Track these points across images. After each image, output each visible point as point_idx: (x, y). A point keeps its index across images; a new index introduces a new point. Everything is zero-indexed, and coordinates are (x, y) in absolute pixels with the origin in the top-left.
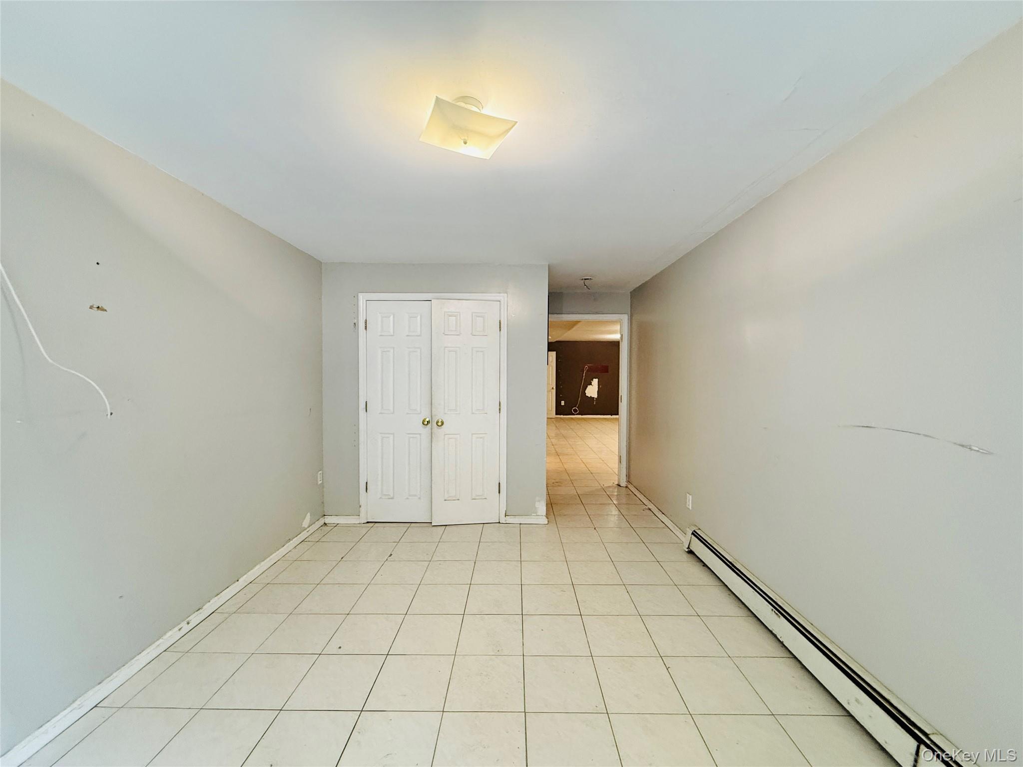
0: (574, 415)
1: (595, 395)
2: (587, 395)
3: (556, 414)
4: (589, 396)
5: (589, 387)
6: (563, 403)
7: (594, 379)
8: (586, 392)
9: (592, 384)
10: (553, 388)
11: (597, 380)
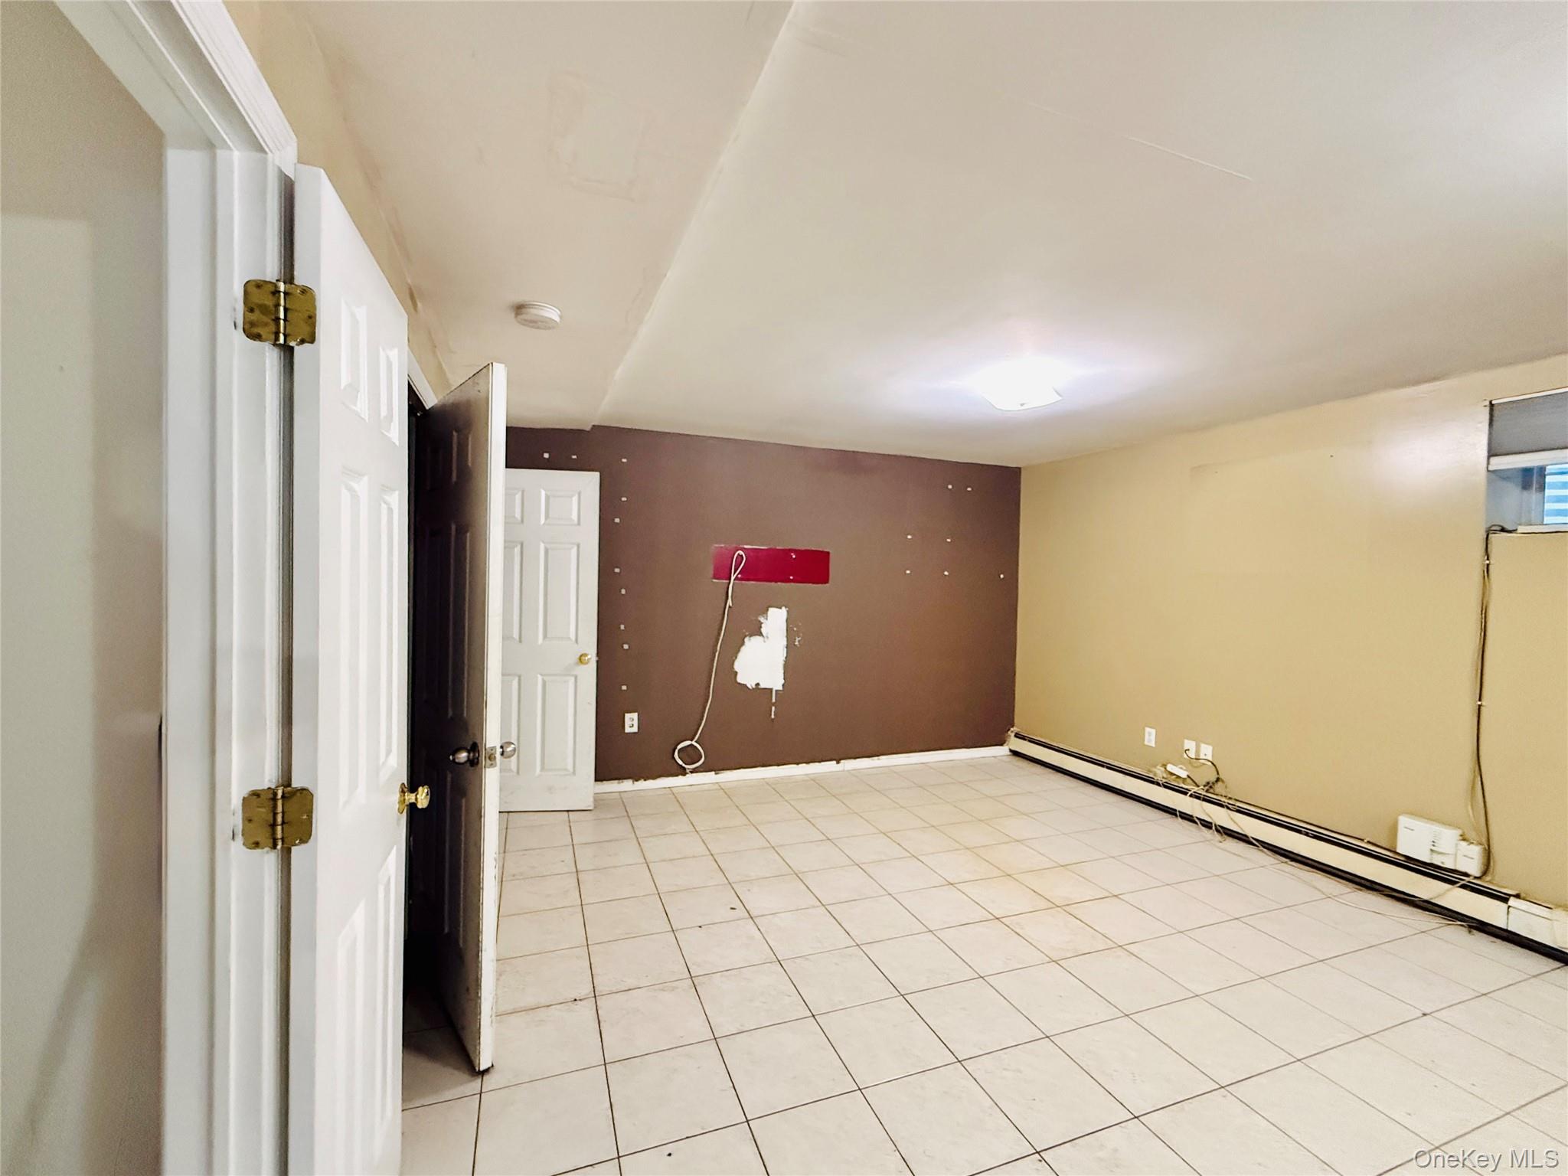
0: (683, 772)
1: (774, 680)
2: (740, 679)
3: (600, 777)
4: (751, 684)
5: (751, 644)
6: (631, 722)
7: (772, 611)
8: (737, 666)
9: (763, 630)
10: (581, 659)
11: (783, 612)
